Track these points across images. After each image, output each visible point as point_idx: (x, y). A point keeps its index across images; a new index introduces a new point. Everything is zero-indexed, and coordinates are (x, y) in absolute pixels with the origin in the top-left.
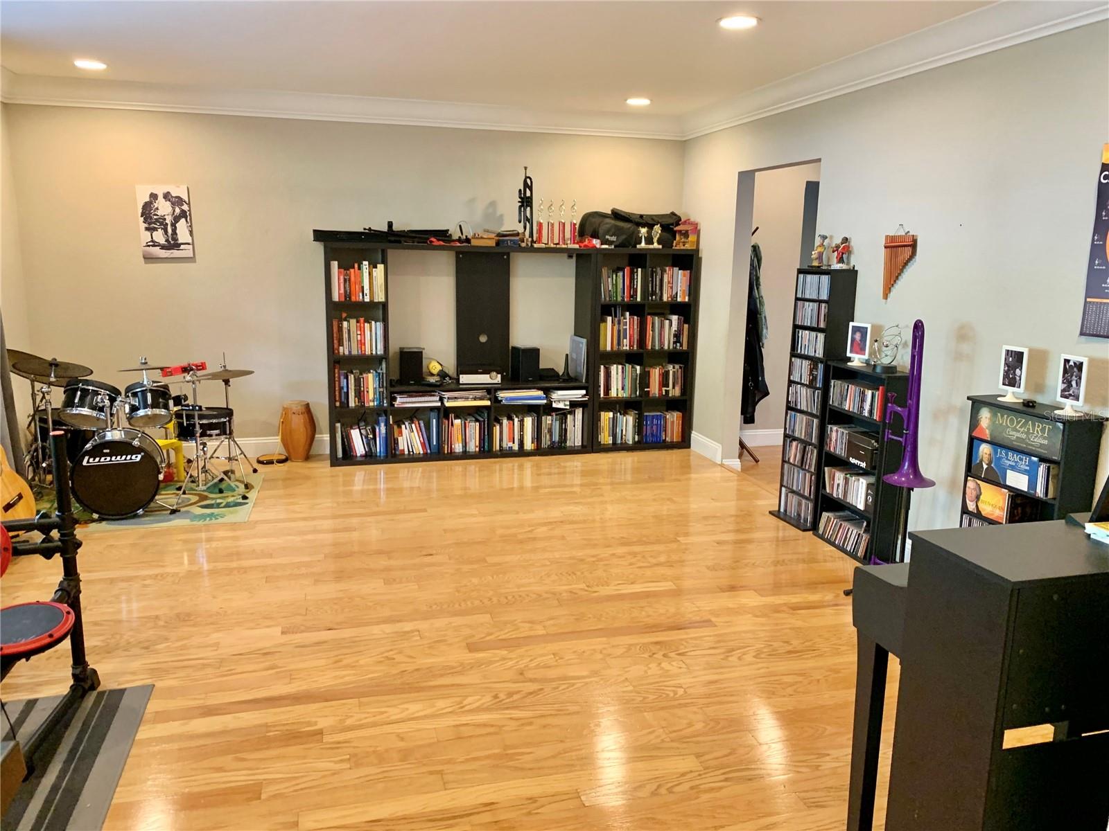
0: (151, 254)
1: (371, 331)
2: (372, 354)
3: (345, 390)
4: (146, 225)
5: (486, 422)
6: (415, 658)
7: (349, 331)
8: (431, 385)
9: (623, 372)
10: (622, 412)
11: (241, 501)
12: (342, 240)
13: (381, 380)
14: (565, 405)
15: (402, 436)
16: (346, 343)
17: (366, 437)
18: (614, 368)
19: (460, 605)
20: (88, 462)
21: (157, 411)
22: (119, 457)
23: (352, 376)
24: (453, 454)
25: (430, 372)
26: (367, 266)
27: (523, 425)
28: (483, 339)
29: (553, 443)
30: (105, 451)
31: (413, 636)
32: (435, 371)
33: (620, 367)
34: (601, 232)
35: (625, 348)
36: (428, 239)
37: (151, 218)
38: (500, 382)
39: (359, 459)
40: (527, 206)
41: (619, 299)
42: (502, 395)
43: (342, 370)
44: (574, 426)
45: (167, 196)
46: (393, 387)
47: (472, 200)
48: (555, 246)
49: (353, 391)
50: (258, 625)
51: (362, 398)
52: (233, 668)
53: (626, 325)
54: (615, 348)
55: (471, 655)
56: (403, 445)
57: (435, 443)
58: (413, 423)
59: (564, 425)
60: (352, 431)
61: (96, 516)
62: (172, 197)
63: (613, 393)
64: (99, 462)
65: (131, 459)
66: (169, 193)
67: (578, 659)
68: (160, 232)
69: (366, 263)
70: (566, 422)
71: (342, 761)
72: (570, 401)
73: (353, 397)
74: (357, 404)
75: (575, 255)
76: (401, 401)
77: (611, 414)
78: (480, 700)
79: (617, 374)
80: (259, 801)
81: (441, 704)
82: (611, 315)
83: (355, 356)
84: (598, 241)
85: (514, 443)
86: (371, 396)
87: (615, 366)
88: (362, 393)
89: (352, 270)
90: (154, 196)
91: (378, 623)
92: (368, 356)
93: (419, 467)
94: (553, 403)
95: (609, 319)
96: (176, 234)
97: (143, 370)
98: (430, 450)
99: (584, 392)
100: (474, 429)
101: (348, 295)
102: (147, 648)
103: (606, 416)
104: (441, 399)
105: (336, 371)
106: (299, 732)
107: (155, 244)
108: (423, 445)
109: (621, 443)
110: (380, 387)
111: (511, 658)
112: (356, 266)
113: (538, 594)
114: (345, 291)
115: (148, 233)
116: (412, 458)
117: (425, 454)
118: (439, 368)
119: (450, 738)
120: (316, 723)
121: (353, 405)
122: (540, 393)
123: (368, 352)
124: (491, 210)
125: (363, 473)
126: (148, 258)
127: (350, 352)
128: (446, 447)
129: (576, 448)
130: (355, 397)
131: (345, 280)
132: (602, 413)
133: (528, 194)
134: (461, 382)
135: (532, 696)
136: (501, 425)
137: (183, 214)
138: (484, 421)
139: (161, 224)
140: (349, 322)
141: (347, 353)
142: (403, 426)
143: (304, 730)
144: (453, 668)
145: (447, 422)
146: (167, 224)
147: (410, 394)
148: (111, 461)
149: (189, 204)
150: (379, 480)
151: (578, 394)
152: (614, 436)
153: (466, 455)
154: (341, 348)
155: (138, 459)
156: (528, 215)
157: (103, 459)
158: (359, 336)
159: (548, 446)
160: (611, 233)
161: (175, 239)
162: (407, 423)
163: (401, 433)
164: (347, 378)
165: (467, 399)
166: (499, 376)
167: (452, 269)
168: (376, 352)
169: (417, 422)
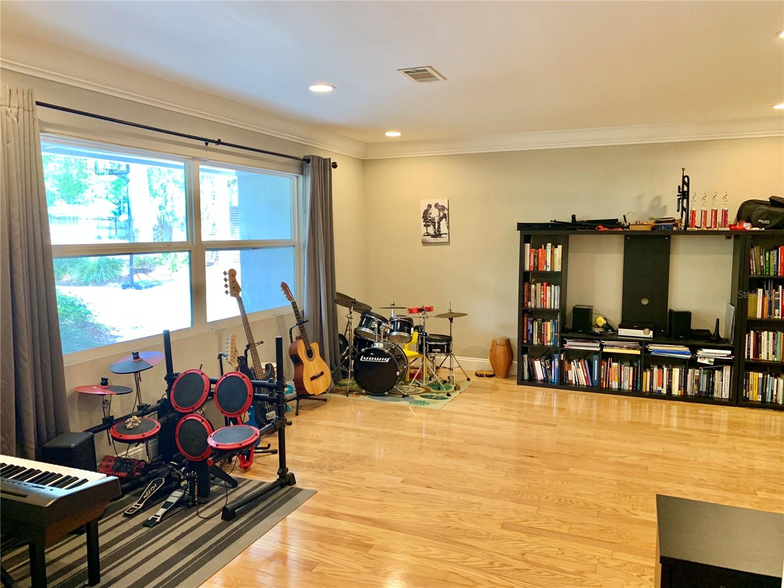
0: (426, 241)
1: (551, 292)
2: (551, 308)
3: (531, 332)
4: (425, 223)
5: (639, 368)
6: (462, 521)
7: (535, 291)
8: (596, 334)
9: (774, 339)
10: (773, 374)
11: (446, 397)
12: (535, 229)
13: (556, 328)
14: (710, 362)
15: (571, 370)
16: (533, 299)
17: (545, 367)
18: (764, 335)
19: (522, 496)
20: (363, 359)
21: (403, 334)
22: (378, 358)
23: (536, 323)
24: (610, 390)
25: (597, 324)
26: (550, 247)
27: (672, 374)
28: (645, 302)
29: (700, 392)
30: (371, 354)
31: (474, 507)
32: (600, 325)
33: (771, 334)
34: (753, 216)
35: (776, 317)
36: (596, 226)
37: (427, 219)
38: (652, 337)
39: (539, 382)
40: (684, 198)
41: (772, 274)
42: (652, 347)
43: (529, 318)
44: (722, 381)
45: (436, 206)
46: (564, 333)
47: (640, 197)
48: (707, 229)
49: (536, 333)
50: (394, 473)
51: (543, 340)
52: (361, 494)
53: (779, 297)
54: (766, 316)
55: (501, 530)
56: (571, 376)
57: (596, 379)
58: (579, 361)
59: (711, 379)
60: (535, 362)
61: (364, 391)
62: (439, 206)
63: (763, 356)
64: (368, 360)
65: (384, 360)
66: (437, 203)
67: (576, 558)
68: (432, 227)
69: (549, 244)
70: (713, 377)
71: (368, 567)
72: (715, 359)
73: (536, 338)
74: (539, 343)
75: (733, 236)
76: (570, 344)
77: (761, 375)
78: (479, 561)
79: (768, 339)
80: (310, 572)
81: (452, 555)
82: (762, 287)
83: (539, 309)
84: (749, 224)
85: (662, 387)
86: (549, 338)
87: (766, 332)
88: (543, 335)
89: (540, 250)
90: (430, 206)
91: (458, 492)
92: (548, 310)
93: (583, 396)
94: (699, 358)
95: (760, 291)
96: (440, 228)
97: (391, 308)
98: (592, 384)
99: (729, 352)
100: (628, 372)
101: (536, 267)
102: (331, 470)
103: (755, 377)
104: (602, 346)
105: (525, 318)
106: (360, 542)
107: (428, 234)
108: (586, 379)
109: (771, 402)
110: (555, 332)
111: (525, 542)
112: (543, 246)
113: (586, 504)
114: (534, 264)
115: (425, 228)
116: (577, 388)
117: (588, 386)
118: (604, 322)
119: (440, 578)
120: (373, 540)
121: (536, 343)
122: (686, 349)
123: (548, 307)
124: (655, 204)
125: (541, 393)
126: (425, 243)
127: (535, 306)
128: (604, 383)
129: (723, 400)
130: (538, 338)
131: (535, 256)
132: (751, 373)
133: (686, 189)
134: (619, 334)
135: (518, 571)
136: (652, 372)
137: (445, 216)
138: (638, 367)
139: (432, 222)
140: (536, 285)
141: (533, 306)
142: (572, 363)
143: (364, 542)
144: (482, 535)
145: (606, 364)
146: (435, 222)
147: (576, 339)
148: (374, 360)
149: (448, 210)
150: (552, 400)
151: (724, 354)
152: (764, 395)
153: (620, 392)
154: (529, 303)
155: (387, 361)
156: (685, 206)
157: (370, 358)
158: (542, 295)
159: (695, 394)
160: (764, 217)
161: (439, 231)
162: (575, 361)
163: (570, 368)
164: (532, 324)
165: (621, 347)
166: (651, 332)
167: (622, 248)
168: (554, 307)
169: (583, 361)
